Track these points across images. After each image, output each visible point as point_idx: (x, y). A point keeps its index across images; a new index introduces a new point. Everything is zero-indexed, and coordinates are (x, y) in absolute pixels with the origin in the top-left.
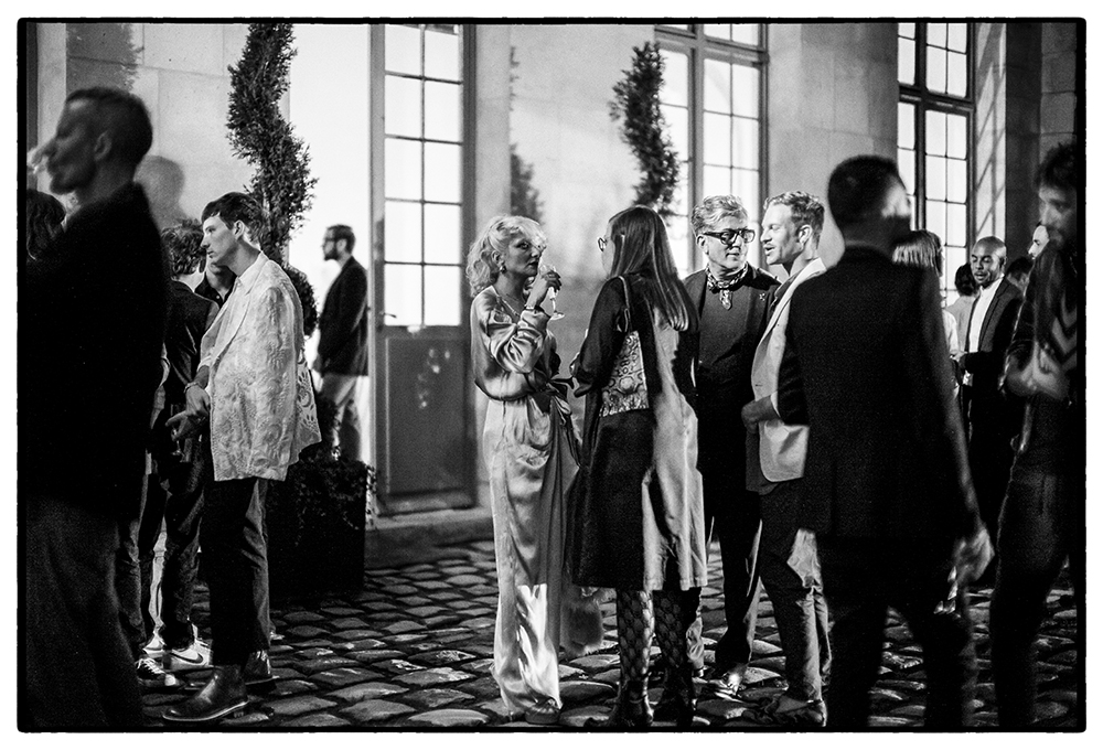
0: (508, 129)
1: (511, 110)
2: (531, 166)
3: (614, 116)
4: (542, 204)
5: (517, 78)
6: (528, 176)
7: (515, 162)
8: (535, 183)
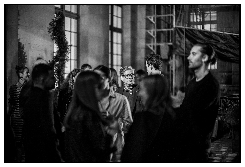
0: (17, 34)
1: (18, 29)
2: (23, 45)
3: (49, 32)
4: (26, 56)
5: (20, 19)
6: (23, 48)
7: (19, 44)
8: (25, 50)
